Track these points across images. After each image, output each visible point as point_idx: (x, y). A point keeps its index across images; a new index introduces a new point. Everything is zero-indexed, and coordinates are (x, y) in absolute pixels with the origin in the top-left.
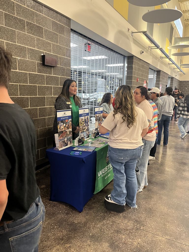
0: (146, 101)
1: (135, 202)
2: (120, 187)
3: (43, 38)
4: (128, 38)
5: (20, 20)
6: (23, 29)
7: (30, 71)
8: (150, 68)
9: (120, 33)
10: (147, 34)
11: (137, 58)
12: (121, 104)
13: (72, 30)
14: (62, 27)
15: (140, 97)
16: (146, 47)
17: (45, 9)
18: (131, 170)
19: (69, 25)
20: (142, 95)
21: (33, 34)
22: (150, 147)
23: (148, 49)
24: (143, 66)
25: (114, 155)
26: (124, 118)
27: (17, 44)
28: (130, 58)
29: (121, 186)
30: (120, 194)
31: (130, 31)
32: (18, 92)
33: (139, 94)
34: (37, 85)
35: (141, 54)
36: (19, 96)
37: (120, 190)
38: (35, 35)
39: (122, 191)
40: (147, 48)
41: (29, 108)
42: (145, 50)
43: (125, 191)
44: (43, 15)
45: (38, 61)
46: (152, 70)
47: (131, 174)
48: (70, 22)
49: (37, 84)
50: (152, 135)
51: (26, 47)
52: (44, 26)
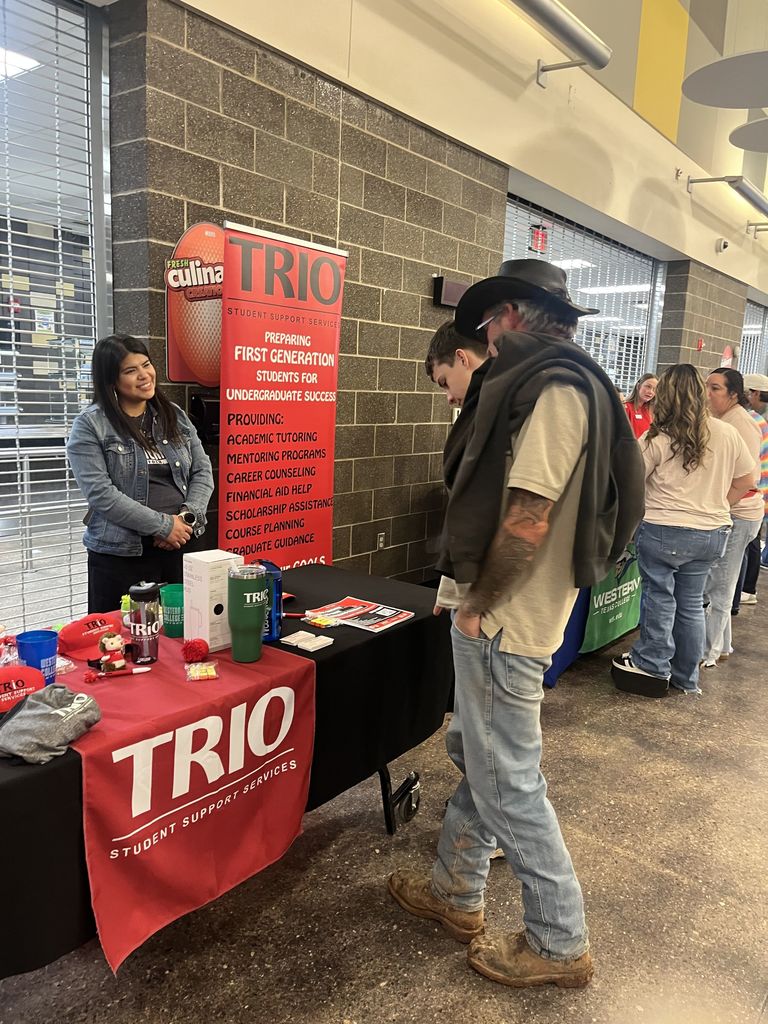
0: (740, 409)
1: (695, 677)
2: (662, 630)
3: (439, 230)
4: (674, 201)
5: (396, 189)
6: (398, 211)
7: (405, 323)
8: (749, 301)
9: (651, 186)
10: (744, 185)
11: (703, 269)
12: (671, 411)
13: (510, 195)
14: (487, 193)
15: (723, 397)
16: (736, 227)
17: (449, 150)
18: (692, 590)
19: (503, 184)
20: (729, 391)
21: (420, 223)
22: (747, 535)
23: (744, 233)
24: (722, 296)
25: (654, 543)
26: (676, 447)
27: (384, 252)
28: (677, 269)
29: (663, 626)
30: (657, 650)
31: (683, 177)
32: (375, 379)
33: (721, 389)
34: (418, 361)
35: (718, 250)
36: (378, 391)
37: (661, 636)
38: (423, 225)
39: (665, 641)
40: (742, 227)
41: (395, 423)
42: (736, 236)
43: (671, 644)
44: (445, 166)
45: (423, 296)
46: (759, 305)
47: (691, 602)
48: (506, 178)
49: (418, 358)
50: (751, 503)
51: (403, 257)
52: (444, 198)
